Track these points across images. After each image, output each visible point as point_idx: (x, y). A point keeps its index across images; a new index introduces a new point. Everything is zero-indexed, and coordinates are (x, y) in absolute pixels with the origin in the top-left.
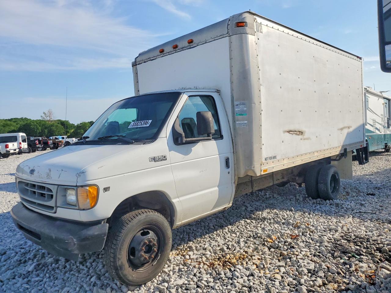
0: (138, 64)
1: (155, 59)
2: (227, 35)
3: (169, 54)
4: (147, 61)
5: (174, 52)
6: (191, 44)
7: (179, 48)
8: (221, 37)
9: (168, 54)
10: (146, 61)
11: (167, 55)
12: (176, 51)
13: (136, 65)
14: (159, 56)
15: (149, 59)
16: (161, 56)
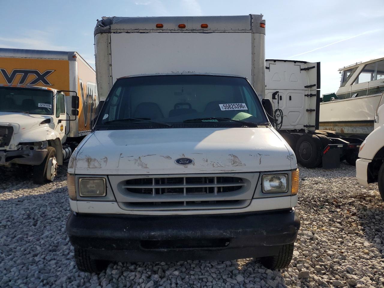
0: (114, 33)
1: (147, 33)
2: (250, 31)
3: (171, 32)
4: (132, 32)
5: (180, 31)
6: (204, 29)
7: (186, 28)
8: (243, 31)
9: (169, 31)
10: (129, 31)
11: (168, 33)
12: (183, 31)
13: (110, 33)
14: (154, 31)
15: (137, 31)
16: (158, 31)
